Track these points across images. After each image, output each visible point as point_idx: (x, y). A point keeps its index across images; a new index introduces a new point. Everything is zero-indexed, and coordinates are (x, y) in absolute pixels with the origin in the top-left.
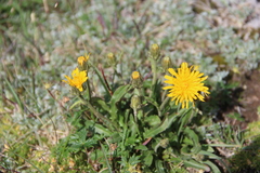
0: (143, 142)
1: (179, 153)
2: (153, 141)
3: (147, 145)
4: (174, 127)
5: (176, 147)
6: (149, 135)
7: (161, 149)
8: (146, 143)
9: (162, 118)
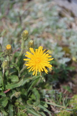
0: (4, 90)
3: (6, 94)
6: (9, 87)
7: (14, 98)
8: (6, 92)
9: (20, 78)
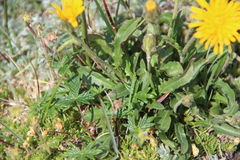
1: (207, 114)
2: (172, 96)
4: (201, 79)
5: (204, 106)
6: (166, 88)
8: (162, 99)
9: (185, 66)
